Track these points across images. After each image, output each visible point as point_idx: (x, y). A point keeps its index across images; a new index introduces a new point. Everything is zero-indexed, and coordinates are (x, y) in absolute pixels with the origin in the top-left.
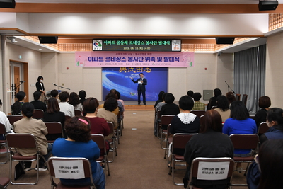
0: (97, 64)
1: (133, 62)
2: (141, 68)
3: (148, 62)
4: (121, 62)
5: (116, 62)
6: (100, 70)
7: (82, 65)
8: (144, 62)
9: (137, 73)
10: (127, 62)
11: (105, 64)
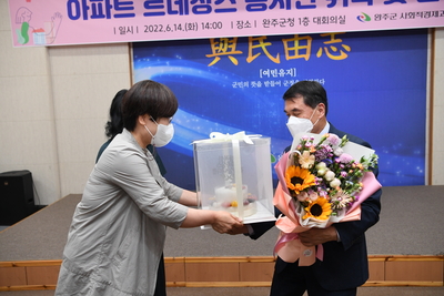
0: (105, 29)
1: (269, 14)
2: (303, 38)
3: (339, 10)
4: (213, 17)
5: (191, 17)
6: (123, 57)
7: (41, 40)
8: (321, 11)
9: (285, 65)
10: (243, 14)
11: (144, 27)
